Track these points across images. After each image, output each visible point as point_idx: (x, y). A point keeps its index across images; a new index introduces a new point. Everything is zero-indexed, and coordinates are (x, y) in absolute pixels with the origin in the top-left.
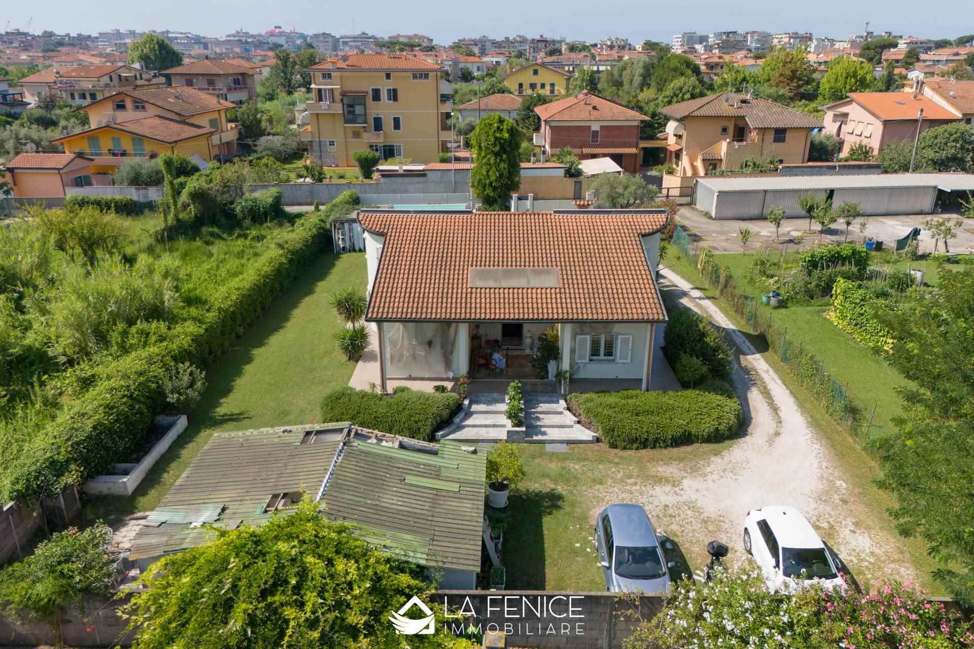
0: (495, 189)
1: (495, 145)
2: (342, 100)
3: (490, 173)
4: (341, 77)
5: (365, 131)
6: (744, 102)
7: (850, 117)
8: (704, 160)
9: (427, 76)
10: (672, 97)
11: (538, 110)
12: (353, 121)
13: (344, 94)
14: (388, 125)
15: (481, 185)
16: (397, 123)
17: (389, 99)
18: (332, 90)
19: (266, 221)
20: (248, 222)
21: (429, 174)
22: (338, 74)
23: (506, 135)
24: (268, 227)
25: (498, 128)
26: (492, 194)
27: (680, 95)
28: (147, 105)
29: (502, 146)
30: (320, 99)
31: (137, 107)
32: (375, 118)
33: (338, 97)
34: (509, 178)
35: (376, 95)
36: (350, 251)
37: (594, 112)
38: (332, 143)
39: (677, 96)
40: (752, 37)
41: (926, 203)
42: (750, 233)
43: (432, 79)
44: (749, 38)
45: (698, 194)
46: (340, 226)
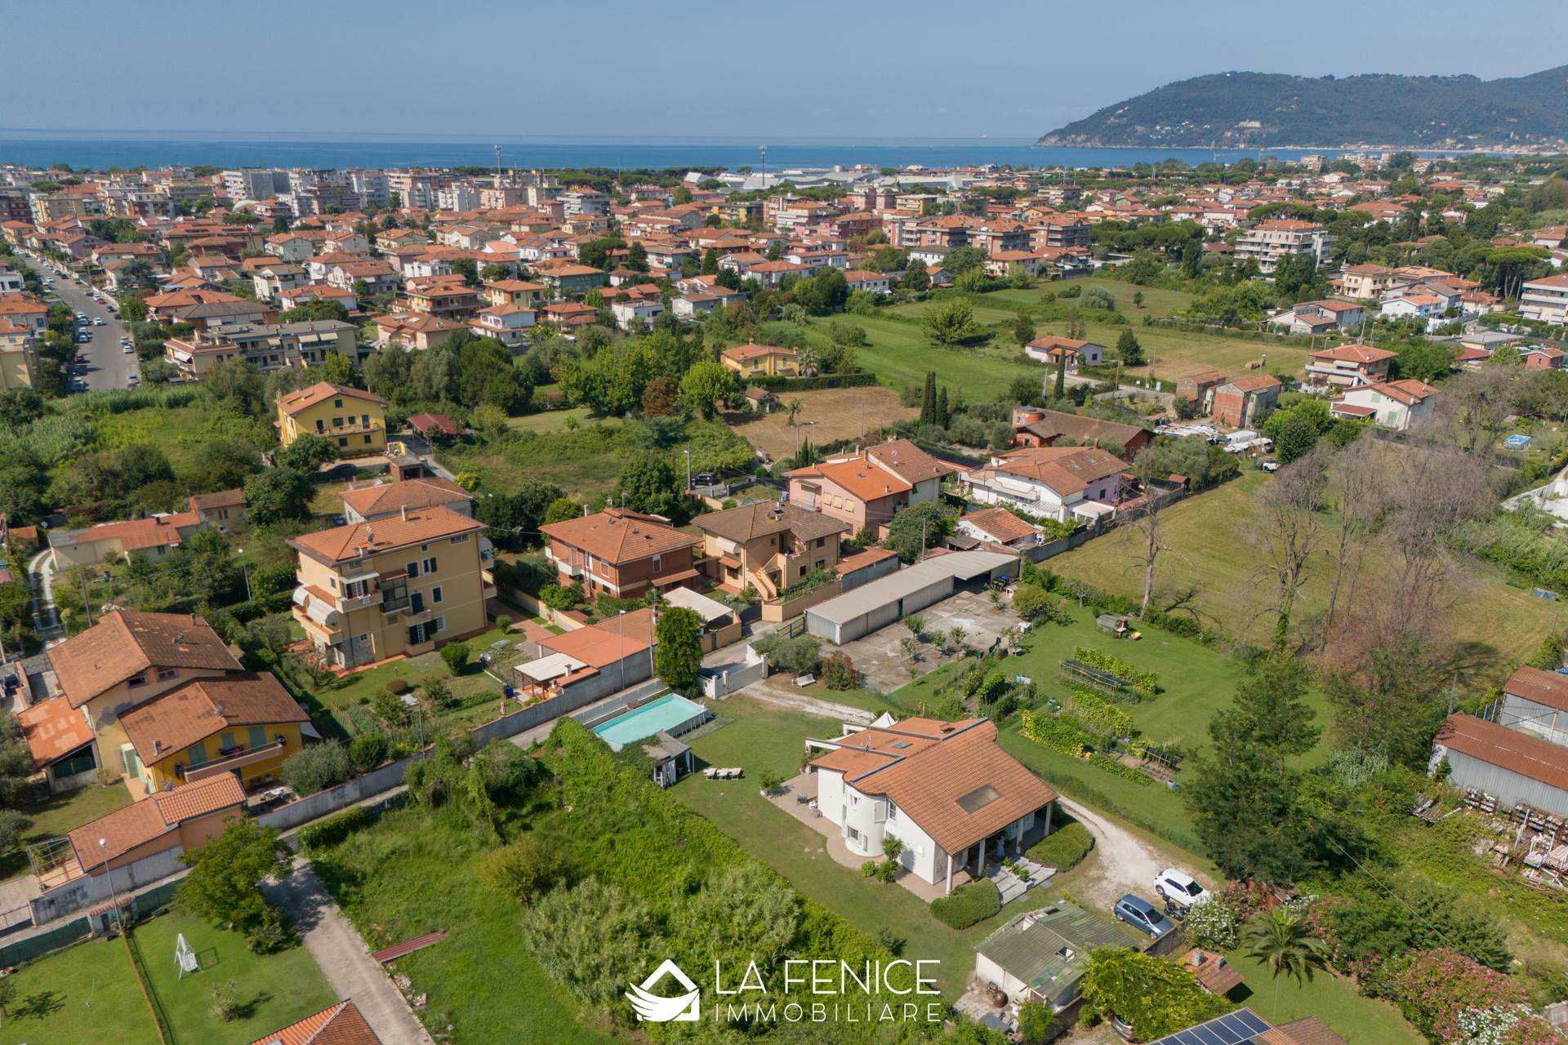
2: (377, 589)
4: (374, 561)
5: (403, 616)
6: (778, 511)
9: (465, 537)
12: (392, 608)
13: (381, 580)
14: (428, 599)
16: (437, 594)
17: (427, 570)
18: (367, 580)
22: (371, 560)
30: (351, 593)
31: (162, 676)
32: (414, 597)
33: (372, 585)
35: (413, 570)
37: (650, 541)
38: (364, 637)
40: (359, 179)
41: (949, 589)
42: (883, 658)
43: (471, 538)
44: (354, 179)
45: (810, 623)
46: (659, 769)
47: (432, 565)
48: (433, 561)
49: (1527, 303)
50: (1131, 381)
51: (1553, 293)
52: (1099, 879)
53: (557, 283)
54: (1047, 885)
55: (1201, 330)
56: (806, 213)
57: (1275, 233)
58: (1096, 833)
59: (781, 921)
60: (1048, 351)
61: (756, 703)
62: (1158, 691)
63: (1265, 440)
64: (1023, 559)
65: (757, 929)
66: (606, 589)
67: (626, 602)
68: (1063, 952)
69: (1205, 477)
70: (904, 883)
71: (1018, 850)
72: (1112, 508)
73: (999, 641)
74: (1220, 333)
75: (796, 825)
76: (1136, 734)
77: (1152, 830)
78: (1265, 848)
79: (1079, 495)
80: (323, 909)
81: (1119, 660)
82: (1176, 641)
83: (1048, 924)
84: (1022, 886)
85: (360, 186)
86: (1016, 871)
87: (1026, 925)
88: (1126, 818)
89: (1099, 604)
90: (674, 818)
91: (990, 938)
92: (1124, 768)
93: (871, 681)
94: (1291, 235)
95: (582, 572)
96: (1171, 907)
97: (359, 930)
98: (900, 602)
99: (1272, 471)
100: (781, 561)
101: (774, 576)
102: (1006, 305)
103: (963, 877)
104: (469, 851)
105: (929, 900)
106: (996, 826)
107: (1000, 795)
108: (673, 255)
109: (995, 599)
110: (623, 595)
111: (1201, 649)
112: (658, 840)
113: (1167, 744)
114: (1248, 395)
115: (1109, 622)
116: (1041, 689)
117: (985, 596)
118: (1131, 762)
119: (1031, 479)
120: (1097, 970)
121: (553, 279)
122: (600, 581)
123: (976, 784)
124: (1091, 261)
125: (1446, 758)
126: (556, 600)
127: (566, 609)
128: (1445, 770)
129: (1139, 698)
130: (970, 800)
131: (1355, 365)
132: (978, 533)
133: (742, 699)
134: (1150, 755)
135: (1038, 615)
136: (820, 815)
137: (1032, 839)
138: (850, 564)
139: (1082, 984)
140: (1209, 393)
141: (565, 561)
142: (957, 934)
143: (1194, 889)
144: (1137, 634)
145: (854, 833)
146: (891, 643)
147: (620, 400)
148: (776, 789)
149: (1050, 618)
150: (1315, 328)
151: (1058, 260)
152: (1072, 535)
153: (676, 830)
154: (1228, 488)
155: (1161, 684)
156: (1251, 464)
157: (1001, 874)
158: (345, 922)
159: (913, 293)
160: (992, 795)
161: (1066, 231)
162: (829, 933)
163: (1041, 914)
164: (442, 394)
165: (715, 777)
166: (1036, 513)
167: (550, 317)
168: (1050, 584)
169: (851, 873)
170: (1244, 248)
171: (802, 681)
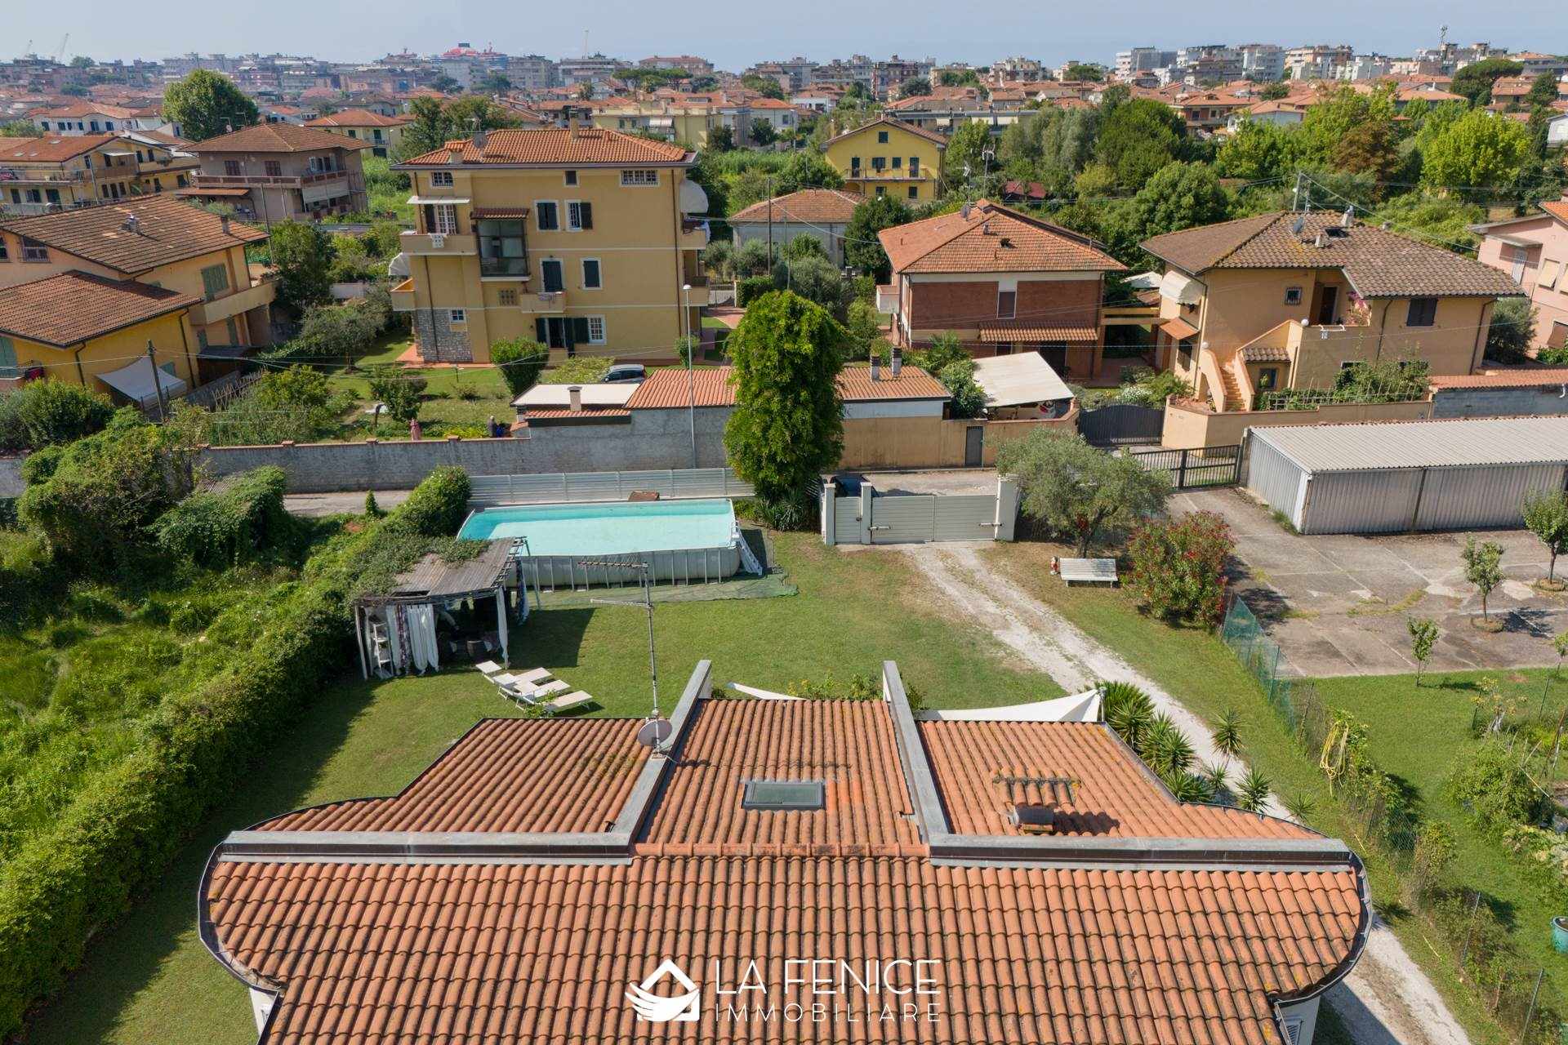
0: (781, 468)
1: (781, 369)
2: (475, 228)
3: (772, 432)
4: (473, 179)
5: (526, 291)
6: (1334, 232)
7: (1544, 254)
8: (1249, 363)
9: (652, 177)
10: (1156, 202)
11: (889, 238)
12: (502, 269)
13: (478, 215)
14: (573, 276)
15: (752, 460)
16: (592, 273)
17: (575, 224)
18: (454, 206)
19: (232, 565)
20: (188, 563)
21: (638, 418)
22: (466, 174)
23: (807, 347)
24: (232, 580)
25: (789, 329)
26: (776, 479)
27: (1174, 198)
28: (50, 251)
29: (798, 371)
30: (431, 227)
31: (31, 255)
32: (545, 263)
33: (466, 222)
34: (815, 443)
35: (548, 217)
36: (403, 675)
37: (1005, 253)
38: (458, 315)
39: (1166, 199)
40: (1251, 54)
42: (1402, 591)
44: (1246, 56)
45: (1254, 465)
47: (584, 216)
48: (586, 208)
61: (901, 581)
100: (1293, 336)
101: (1268, 370)
138: (1485, 378)
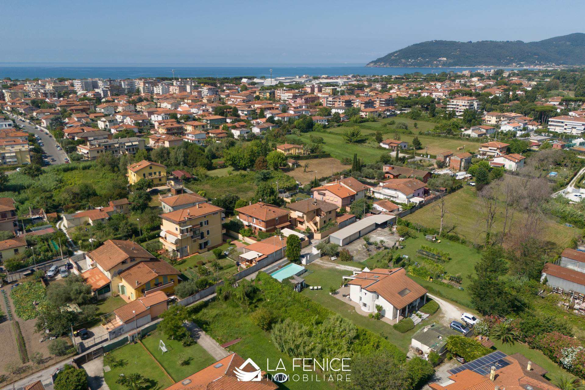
2: (191, 230)
5: (198, 240)
7: (326, 195)
8: (313, 223)
9: (217, 213)
12: (195, 237)
14: (205, 234)
16: (208, 232)
17: (206, 225)
21: (269, 256)
28: (136, 258)
31: (131, 261)
32: (201, 234)
35: (201, 224)
37: (275, 213)
38: (186, 247)
41: (374, 227)
42: (357, 250)
43: (219, 213)
45: (331, 239)
46: (296, 287)
47: (207, 223)
48: (207, 221)
49: (551, 125)
50: (419, 155)
51: (559, 122)
52: (443, 317)
53: (209, 122)
54: (427, 319)
55: (439, 136)
56: (292, 94)
57: (460, 101)
58: (439, 304)
59: (352, 331)
60: (388, 144)
61: (319, 266)
62: (450, 259)
63: (469, 175)
64: (397, 217)
65: (343, 334)
66: (260, 229)
67: (268, 233)
68: (439, 337)
69: (452, 188)
70: (383, 320)
71: (417, 309)
72: (423, 199)
73: (395, 244)
74: (446, 137)
75: (344, 304)
76: (445, 273)
77: (456, 302)
78: (496, 304)
79: (412, 195)
80: (200, 333)
81: (436, 249)
82: (451, 243)
83: (432, 329)
84: (420, 320)
85: (124, 85)
86: (417, 315)
87: (425, 330)
88: (447, 298)
89: (425, 232)
90: (305, 302)
91: (415, 334)
92: (444, 283)
93: (355, 258)
94: (466, 102)
95: (251, 224)
96: (468, 324)
97: (214, 338)
98: (360, 232)
99: (473, 186)
100: (318, 219)
101: (316, 224)
102: (370, 128)
103: (401, 317)
104: (241, 314)
105: (392, 324)
106: (411, 301)
107: (410, 291)
108: (247, 111)
109: (391, 230)
110: (267, 231)
111: (460, 245)
112: (301, 309)
113: (457, 275)
114: (462, 159)
115: (429, 237)
116: (412, 259)
117: (387, 229)
118: (446, 282)
119: (395, 190)
120: (451, 342)
121: (207, 120)
122: (258, 227)
123: (403, 288)
124: (396, 112)
125: (546, 277)
126: (246, 233)
127: (249, 237)
128: (546, 281)
129: (444, 261)
130: (402, 293)
131: (496, 149)
132: (380, 208)
133: (314, 264)
134: (451, 279)
135: (405, 235)
136: (351, 300)
137: (421, 305)
138: (340, 220)
139: (447, 346)
140: (448, 159)
141: (245, 220)
142: (403, 334)
143: (474, 319)
144: (439, 241)
145: (365, 305)
146: (359, 246)
147: (245, 165)
148: (334, 292)
149: (410, 236)
150: (479, 135)
151: (385, 111)
152: (411, 209)
153: (306, 306)
154: (459, 192)
155: (450, 257)
156: (466, 183)
157: (412, 316)
158: (208, 336)
159: (336, 124)
160: (408, 291)
161: (386, 100)
162: (365, 334)
163: (430, 327)
164: (181, 163)
165: (313, 289)
166: (398, 201)
167: (210, 135)
168: (408, 225)
169: (365, 317)
170: (450, 106)
171: (333, 258)
